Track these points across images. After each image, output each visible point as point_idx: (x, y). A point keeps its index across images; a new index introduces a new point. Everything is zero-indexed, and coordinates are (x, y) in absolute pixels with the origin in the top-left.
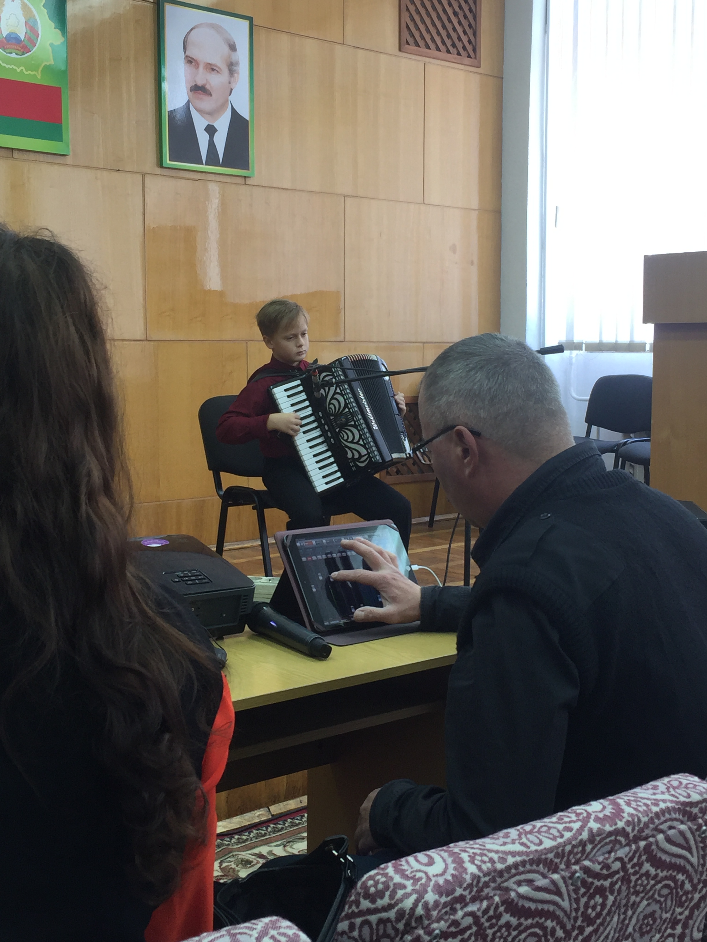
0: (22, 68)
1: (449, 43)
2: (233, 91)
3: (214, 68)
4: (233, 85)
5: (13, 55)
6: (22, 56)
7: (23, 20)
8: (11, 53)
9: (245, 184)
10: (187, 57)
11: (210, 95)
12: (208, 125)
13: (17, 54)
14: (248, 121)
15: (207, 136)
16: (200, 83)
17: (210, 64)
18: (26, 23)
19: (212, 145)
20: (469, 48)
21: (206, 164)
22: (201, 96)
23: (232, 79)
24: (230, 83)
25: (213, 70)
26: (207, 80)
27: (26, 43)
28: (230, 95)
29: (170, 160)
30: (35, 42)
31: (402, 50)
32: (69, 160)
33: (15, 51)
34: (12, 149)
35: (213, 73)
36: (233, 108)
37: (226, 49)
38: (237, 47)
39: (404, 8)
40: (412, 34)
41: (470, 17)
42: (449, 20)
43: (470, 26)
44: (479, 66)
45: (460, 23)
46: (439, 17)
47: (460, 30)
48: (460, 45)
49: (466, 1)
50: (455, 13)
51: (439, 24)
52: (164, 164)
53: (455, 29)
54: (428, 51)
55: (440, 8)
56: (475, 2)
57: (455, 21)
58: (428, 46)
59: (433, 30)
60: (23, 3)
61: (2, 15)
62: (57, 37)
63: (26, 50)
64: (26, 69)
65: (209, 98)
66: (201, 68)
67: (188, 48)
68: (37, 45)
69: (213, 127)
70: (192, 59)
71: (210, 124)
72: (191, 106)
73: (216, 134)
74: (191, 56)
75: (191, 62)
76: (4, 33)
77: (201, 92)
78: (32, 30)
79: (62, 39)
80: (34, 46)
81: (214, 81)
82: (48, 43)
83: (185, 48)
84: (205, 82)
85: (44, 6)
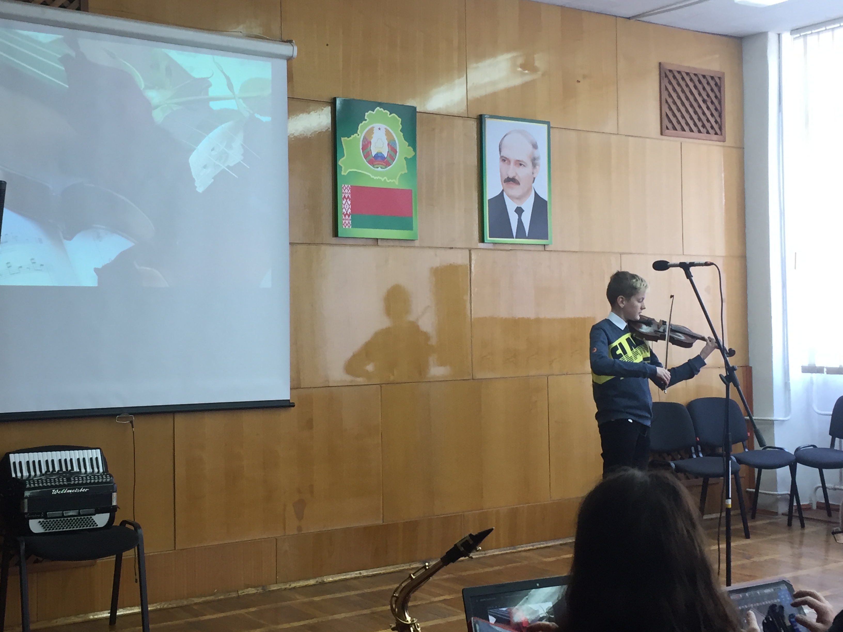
0: (385, 178)
1: (699, 124)
2: (536, 179)
3: (522, 163)
4: (535, 175)
5: (380, 169)
6: (386, 169)
7: (386, 142)
8: (378, 168)
9: (545, 250)
10: (501, 157)
11: (518, 183)
12: (518, 207)
13: (381, 168)
14: (546, 202)
15: (516, 216)
16: (511, 176)
17: (519, 161)
18: (388, 144)
19: (520, 223)
20: (716, 127)
21: (516, 238)
22: (512, 186)
23: (535, 170)
24: (533, 173)
25: (521, 165)
26: (516, 174)
27: (388, 159)
28: (533, 183)
29: (490, 237)
30: (394, 158)
31: (663, 134)
32: (417, 243)
33: (381, 166)
34: (377, 239)
35: (521, 167)
36: (535, 192)
37: (530, 148)
38: (539, 145)
39: (664, 101)
40: (670, 121)
41: (716, 102)
42: (700, 106)
43: (716, 110)
44: (725, 141)
45: (708, 108)
46: (691, 105)
47: (708, 114)
48: (708, 126)
49: (712, 90)
50: (704, 101)
51: (691, 111)
52: (485, 240)
53: (704, 114)
54: (684, 133)
55: (692, 98)
56: (720, 92)
57: (704, 107)
58: (683, 130)
59: (687, 116)
60: (385, 129)
61: (373, 141)
62: (410, 153)
63: (388, 164)
64: (388, 180)
65: (517, 186)
66: (512, 163)
67: (502, 150)
68: (396, 160)
69: (521, 208)
70: (506, 158)
71: (519, 206)
72: (504, 192)
73: (523, 214)
74: (505, 156)
75: (505, 161)
76: (373, 154)
77: (511, 182)
78: (393, 149)
79: (414, 154)
80: (394, 160)
81: (521, 173)
82: (403, 159)
83: (500, 150)
84: (514, 174)
85: (401, 131)
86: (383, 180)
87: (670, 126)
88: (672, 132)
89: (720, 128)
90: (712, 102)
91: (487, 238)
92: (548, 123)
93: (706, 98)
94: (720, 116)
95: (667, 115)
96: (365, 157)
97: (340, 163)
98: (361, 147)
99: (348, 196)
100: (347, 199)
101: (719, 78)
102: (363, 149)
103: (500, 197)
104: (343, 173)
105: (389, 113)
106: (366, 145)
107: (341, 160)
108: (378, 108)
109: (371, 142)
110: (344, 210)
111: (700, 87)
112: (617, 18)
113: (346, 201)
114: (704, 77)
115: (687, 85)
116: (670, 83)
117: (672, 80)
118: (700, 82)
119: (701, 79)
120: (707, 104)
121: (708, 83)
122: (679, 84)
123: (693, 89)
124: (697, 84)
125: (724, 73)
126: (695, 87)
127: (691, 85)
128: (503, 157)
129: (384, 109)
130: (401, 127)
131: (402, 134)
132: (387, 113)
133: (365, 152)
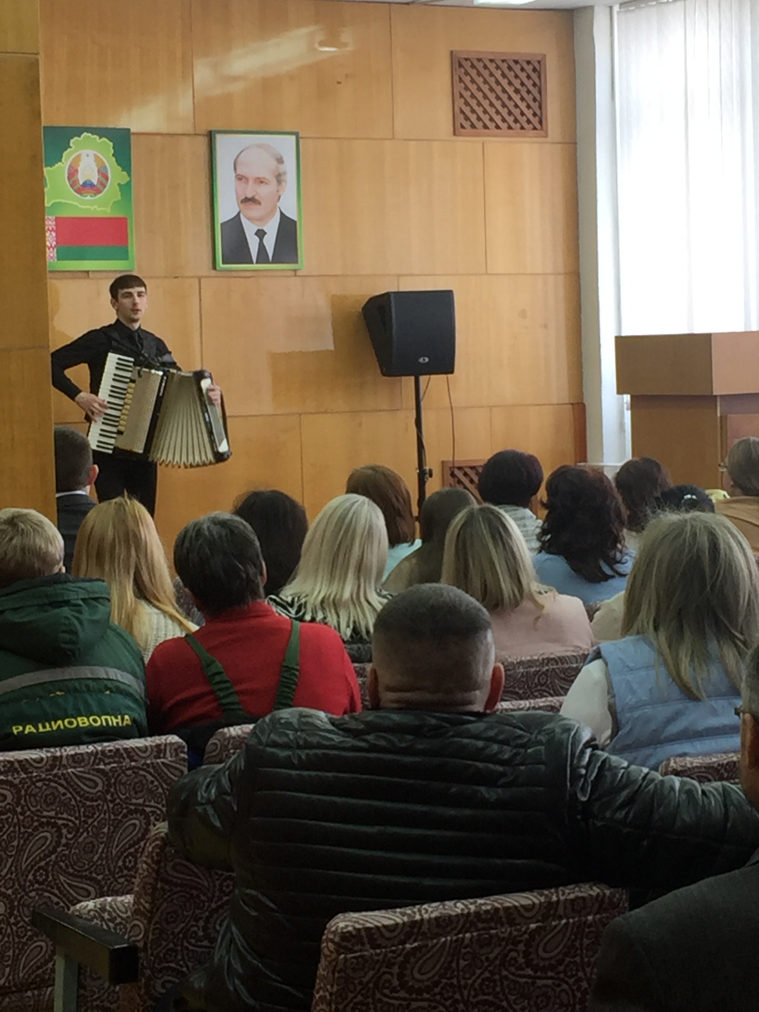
0: (95, 207)
1: (510, 119)
2: (282, 197)
3: (263, 180)
4: (280, 193)
5: (89, 197)
6: (96, 197)
7: (96, 169)
8: (86, 196)
9: (295, 276)
10: (236, 175)
11: (259, 203)
12: (258, 230)
13: (91, 196)
14: (295, 222)
15: (257, 239)
16: (249, 196)
17: (258, 178)
18: (99, 171)
19: (262, 248)
20: (535, 121)
22: (251, 206)
23: (280, 187)
24: (278, 191)
25: (262, 182)
26: (257, 192)
27: (99, 186)
28: (278, 201)
29: (223, 263)
30: (105, 185)
31: (457, 134)
33: (90, 194)
34: (88, 272)
35: (262, 185)
36: (281, 212)
37: (273, 163)
38: (285, 159)
39: (457, 95)
40: (467, 118)
41: (534, 91)
42: (510, 98)
43: (535, 100)
44: (546, 136)
45: (522, 99)
46: (498, 98)
47: (523, 106)
48: (523, 120)
49: (529, 77)
50: (517, 91)
51: (498, 104)
52: (217, 268)
53: (516, 106)
54: (487, 131)
55: (498, 89)
56: (539, 77)
57: (517, 98)
58: (485, 127)
59: (492, 111)
60: (95, 155)
61: (79, 169)
62: (124, 177)
63: (99, 192)
64: (99, 207)
65: (259, 206)
66: (251, 182)
67: (238, 167)
68: (107, 187)
69: (262, 230)
70: (242, 176)
71: (260, 228)
72: (241, 215)
73: (266, 237)
74: (241, 174)
75: (240, 179)
76: (81, 183)
77: (250, 202)
78: (103, 175)
79: (128, 179)
80: (105, 187)
81: (263, 192)
82: (116, 184)
83: (235, 168)
84: (254, 194)
85: (113, 155)
86: (92, 209)
87: (467, 124)
88: (469, 130)
89: (541, 122)
90: (529, 92)
91: (220, 264)
92: (296, 134)
93: (519, 87)
94: (540, 107)
95: (462, 112)
96: (72, 186)
98: (66, 175)
99: (53, 229)
100: (51, 231)
101: (539, 62)
102: (69, 179)
103: (236, 221)
105: (98, 138)
106: (72, 173)
108: (85, 134)
109: (77, 170)
110: (47, 243)
111: (511, 75)
112: (392, 5)
113: (51, 234)
114: (516, 62)
115: (491, 75)
116: (467, 73)
117: (470, 70)
118: (510, 68)
119: (512, 64)
120: (521, 95)
121: (522, 69)
122: (479, 74)
123: (500, 79)
124: (507, 72)
125: (545, 55)
126: (504, 75)
127: (498, 74)
128: (239, 175)
129: (93, 134)
130: (112, 151)
131: (114, 159)
132: (95, 139)
133: (71, 181)
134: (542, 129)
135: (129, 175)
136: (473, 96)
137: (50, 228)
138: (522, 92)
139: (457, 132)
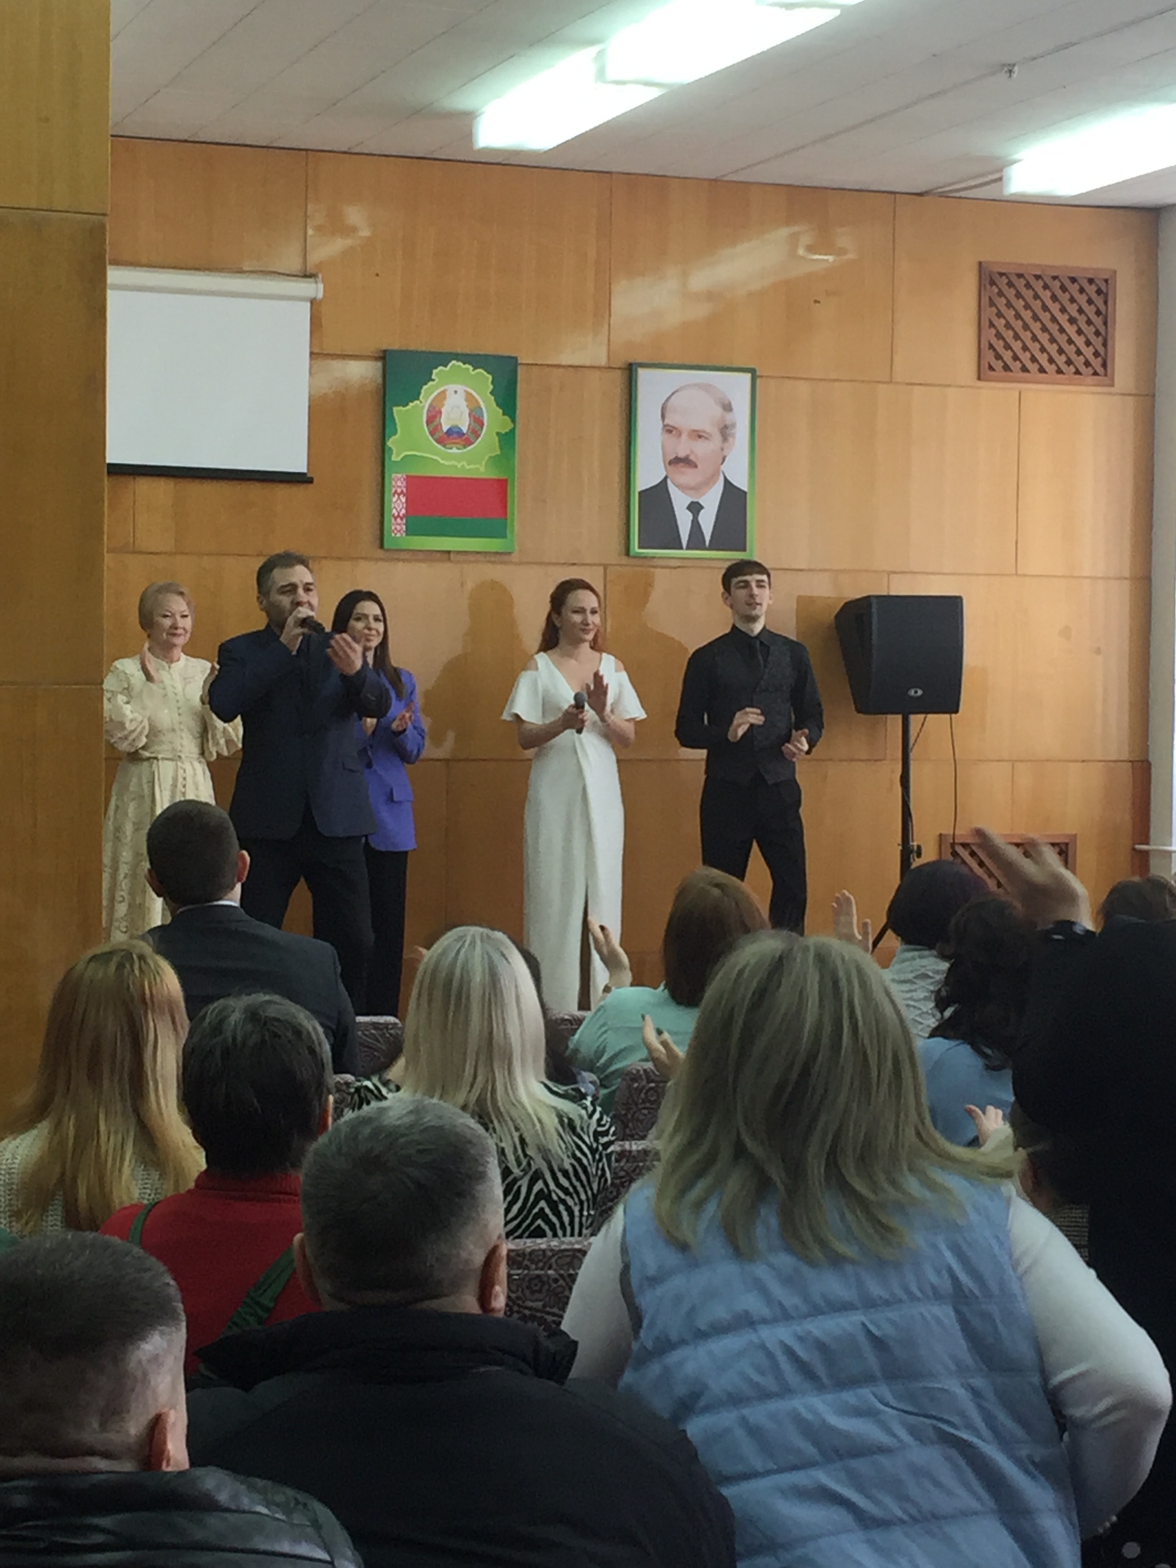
0: (463, 463)
1: (1060, 360)
2: (727, 459)
3: (702, 434)
4: (725, 453)
5: (455, 450)
6: (464, 450)
7: (467, 411)
8: (451, 448)
10: (665, 426)
11: (696, 466)
12: (692, 503)
13: (458, 449)
14: (745, 493)
15: (690, 516)
16: (682, 455)
17: (696, 431)
18: (470, 415)
19: (696, 526)
20: (1096, 363)
21: (688, 548)
22: (683, 469)
23: (726, 445)
25: (700, 437)
26: (692, 451)
27: (470, 435)
28: (722, 463)
29: (640, 547)
30: (479, 433)
31: (986, 378)
32: (515, 558)
33: (458, 445)
34: (449, 552)
35: (701, 440)
36: (726, 479)
37: (718, 411)
38: (734, 406)
39: (985, 323)
40: (998, 357)
41: (1098, 321)
42: (1062, 330)
43: (1097, 333)
44: (1112, 385)
45: (1080, 332)
46: (1044, 329)
47: (1080, 341)
48: (1079, 361)
49: (1090, 302)
50: (1072, 321)
51: (1044, 338)
52: (632, 553)
53: (1070, 341)
54: (1026, 375)
55: (1045, 317)
56: (1106, 303)
57: (1071, 330)
58: (1024, 369)
59: (1035, 347)
60: (467, 393)
61: (443, 410)
62: (505, 424)
63: (469, 443)
64: (468, 464)
65: (694, 470)
67: (667, 415)
68: (482, 436)
69: (698, 503)
70: (674, 428)
71: (695, 500)
73: (702, 512)
74: (671, 424)
75: (670, 432)
76: (445, 428)
77: (682, 464)
78: (477, 420)
79: (512, 426)
80: (478, 436)
81: (700, 450)
82: (495, 434)
83: (663, 416)
84: (688, 452)
85: (491, 393)
86: (459, 466)
87: (998, 365)
88: (1000, 372)
89: (1104, 365)
90: (1089, 322)
92: (752, 371)
93: (1075, 314)
94: (1105, 345)
95: (991, 347)
96: (432, 433)
97: (389, 443)
98: (425, 419)
99: (402, 491)
100: (399, 495)
101: (1106, 281)
102: (429, 422)
103: (661, 488)
104: (393, 459)
105: (471, 368)
106: (433, 416)
107: (391, 440)
108: (454, 362)
109: (440, 412)
110: (394, 511)
111: (1064, 298)
112: (898, 196)
113: (399, 498)
114: (1073, 280)
115: (1036, 297)
116: (1001, 294)
117: (1005, 289)
118: (1064, 289)
119: (1067, 283)
120: (1078, 325)
121: (1082, 290)
122: (1019, 295)
123: (1049, 303)
124: (1058, 293)
125: (1115, 272)
126: (1054, 298)
127: (1046, 295)
128: (668, 425)
129: (464, 363)
130: (491, 387)
131: (493, 398)
132: (468, 369)
133: (432, 426)
134: (1106, 375)
135: (513, 421)
136: (1008, 326)
137: (399, 491)
138: (1079, 323)
139: (982, 376)
